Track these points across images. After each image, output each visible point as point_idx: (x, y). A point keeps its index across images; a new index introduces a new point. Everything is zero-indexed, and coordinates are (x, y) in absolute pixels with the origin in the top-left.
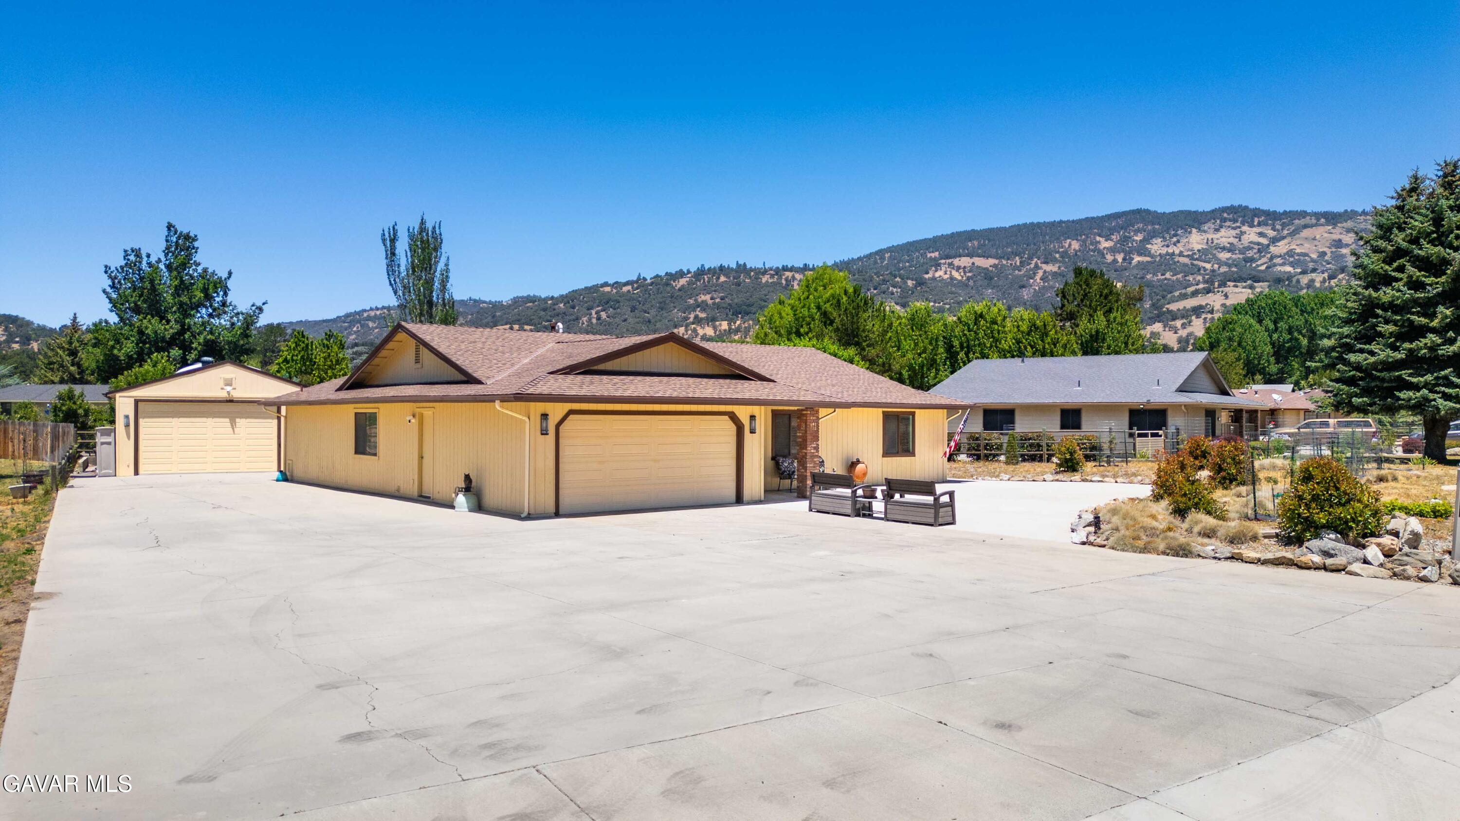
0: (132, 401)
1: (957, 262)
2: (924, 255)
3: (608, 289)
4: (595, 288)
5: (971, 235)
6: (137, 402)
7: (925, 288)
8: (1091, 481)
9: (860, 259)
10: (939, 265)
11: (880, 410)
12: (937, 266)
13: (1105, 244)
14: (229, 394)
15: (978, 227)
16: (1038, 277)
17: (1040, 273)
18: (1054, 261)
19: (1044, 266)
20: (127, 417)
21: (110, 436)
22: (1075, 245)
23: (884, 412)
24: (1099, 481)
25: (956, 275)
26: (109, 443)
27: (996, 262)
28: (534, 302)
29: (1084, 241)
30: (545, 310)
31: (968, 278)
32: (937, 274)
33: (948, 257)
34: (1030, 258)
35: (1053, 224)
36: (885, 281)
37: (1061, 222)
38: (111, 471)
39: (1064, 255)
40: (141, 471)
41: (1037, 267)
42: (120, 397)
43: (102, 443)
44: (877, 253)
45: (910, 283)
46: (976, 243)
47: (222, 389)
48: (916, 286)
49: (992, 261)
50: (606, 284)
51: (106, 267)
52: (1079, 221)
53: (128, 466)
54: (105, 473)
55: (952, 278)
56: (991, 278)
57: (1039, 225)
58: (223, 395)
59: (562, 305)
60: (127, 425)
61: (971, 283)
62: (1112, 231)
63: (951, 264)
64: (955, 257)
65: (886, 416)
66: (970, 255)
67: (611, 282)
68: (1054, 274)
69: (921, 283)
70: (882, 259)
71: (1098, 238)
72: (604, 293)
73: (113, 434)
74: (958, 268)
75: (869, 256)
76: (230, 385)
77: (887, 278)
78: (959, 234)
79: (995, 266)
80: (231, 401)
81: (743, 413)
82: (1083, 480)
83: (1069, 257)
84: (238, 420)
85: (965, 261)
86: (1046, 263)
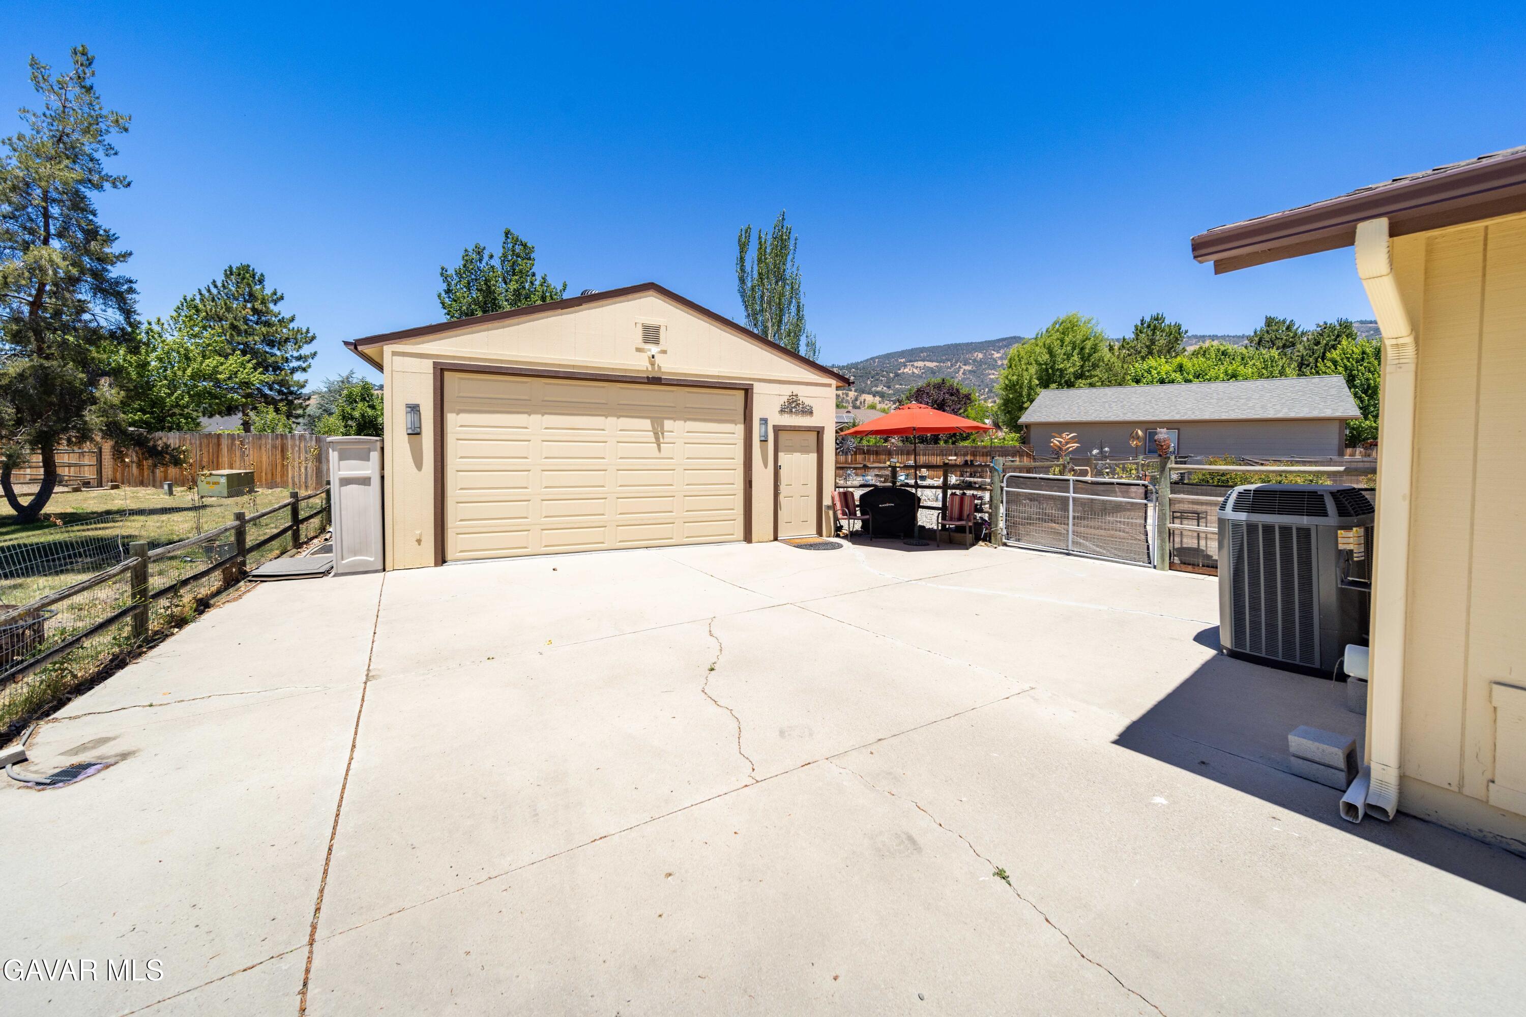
0: (427, 366)
1: (916, 364)
2: (897, 360)
5: (922, 350)
6: (441, 371)
7: (899, 378)
9: (861, 362)
10: (906, 366)
12: (905, 366)
13: (996, 355)
14: (653, 364)
15: (926, 345)
16: (961, 373)
17: (962, 371)
18: (970, 364)
19: (964, 367)
20: (414, 409)
21: (367, 459)
22: (980, 356)
25: (915, 371)
26: (365, 481)
27: (938, 364)
29: (985, 353)
31: (922, 373)
32: (905, 371)
33: (911, 361)
34: (956, 362)
35: (967, 344)
36: (877, 374)
37: (972, 343)
38: (372, 558)
39: (975, 361)
40: (452, 549)
41: (960, 367)
42: (394, 354)
43: (345, 482)
44: (872, 359)
45: (891, 375)
46: (925, 354)
47: (639, 350)
48: (895, 377)
49: (935, 364)
51: (443, 269)
52: (981, 343)
53: (419, 541)
54: (353, 564)
55: (913, 373)
56: (935, 373)
57: (959, 345)
58: (638, 364)
60: (415, 433)
61: (924, 375)
62: (1000, 348)
63: (912, 365)
64: (915, 361)
66: (923, 360)
68: (970, 371)
69: (897, 375)
70: (874, 362)
71: (993, 352)
73: (375, 456)
74: (917, 367)
75: (867, 360)
76: (656, 341)
77: (879, 372)
78: (916, 349)
79: (937, 366)
80: (655, 381)
83: (977, 362)
84: (668, 424)
85: (920, 364)
86: (965, 365)
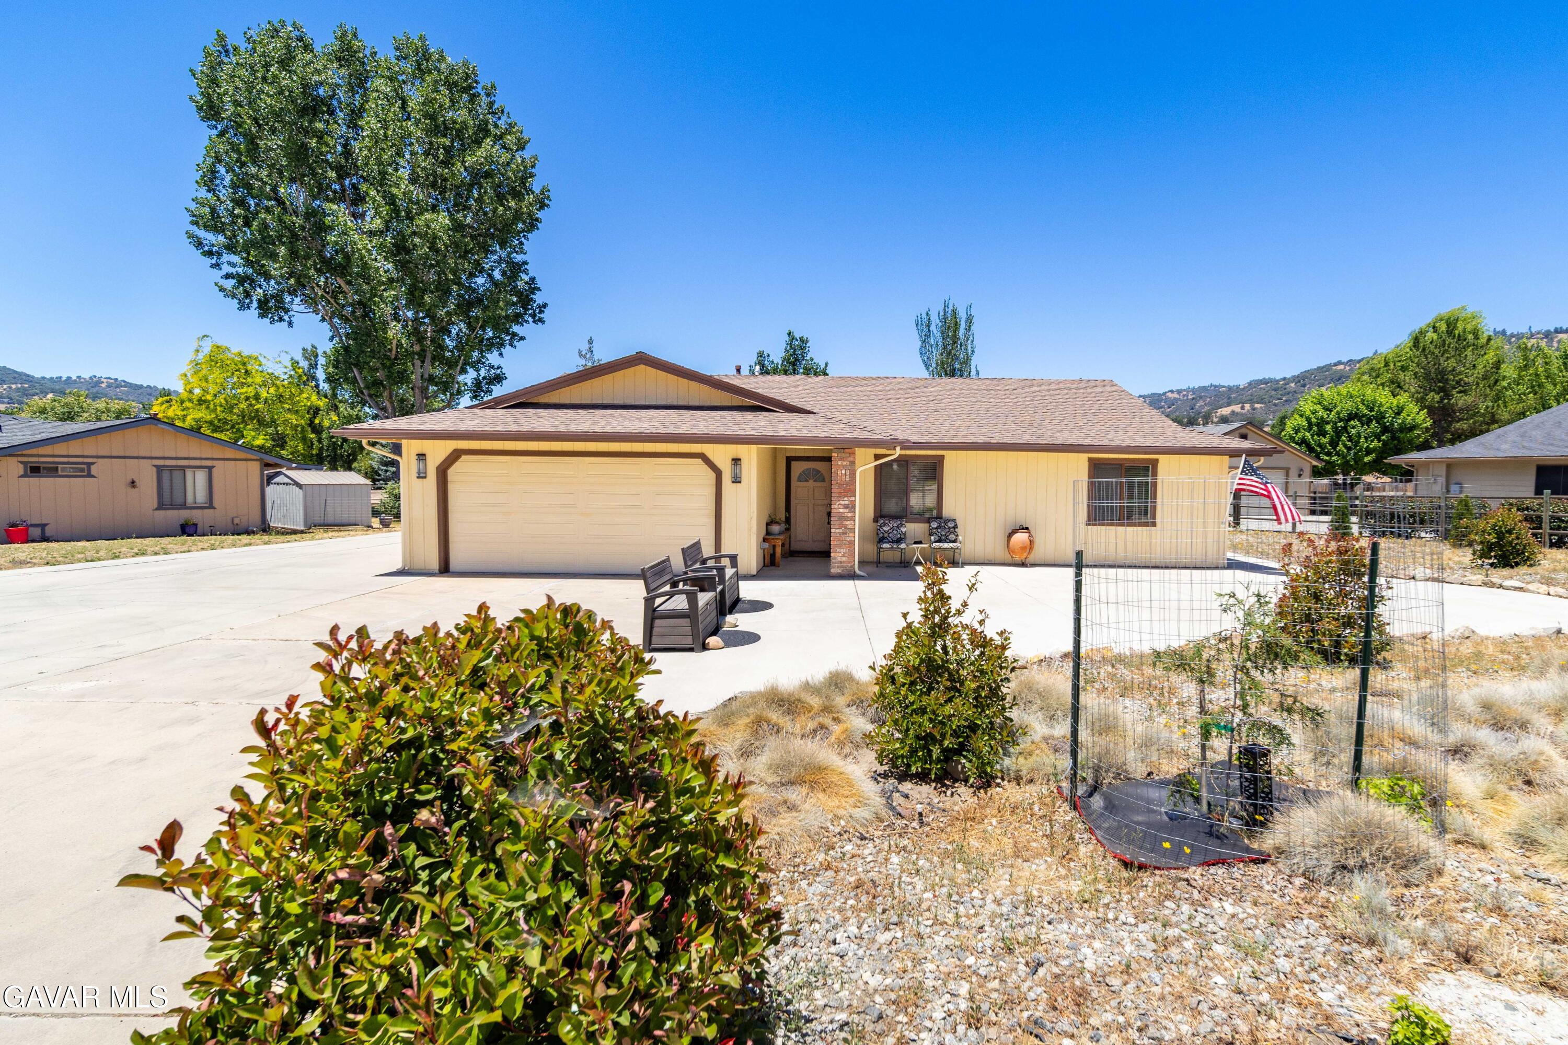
3: (1341, 367)
4: (1328, 367)
8: (1501, 586)
11: (1084, 457)
23: (1090, 460)
24: (1516, 589)
28: (1266, 383)
30: (1275, 390)
50: (1340, 363)
59: (1293, 385)
65: (1096, 468)
67: (1345, 360)
72: (1336, 372)
81: (721, 455)
82: (1485, 584)
